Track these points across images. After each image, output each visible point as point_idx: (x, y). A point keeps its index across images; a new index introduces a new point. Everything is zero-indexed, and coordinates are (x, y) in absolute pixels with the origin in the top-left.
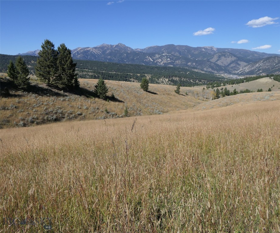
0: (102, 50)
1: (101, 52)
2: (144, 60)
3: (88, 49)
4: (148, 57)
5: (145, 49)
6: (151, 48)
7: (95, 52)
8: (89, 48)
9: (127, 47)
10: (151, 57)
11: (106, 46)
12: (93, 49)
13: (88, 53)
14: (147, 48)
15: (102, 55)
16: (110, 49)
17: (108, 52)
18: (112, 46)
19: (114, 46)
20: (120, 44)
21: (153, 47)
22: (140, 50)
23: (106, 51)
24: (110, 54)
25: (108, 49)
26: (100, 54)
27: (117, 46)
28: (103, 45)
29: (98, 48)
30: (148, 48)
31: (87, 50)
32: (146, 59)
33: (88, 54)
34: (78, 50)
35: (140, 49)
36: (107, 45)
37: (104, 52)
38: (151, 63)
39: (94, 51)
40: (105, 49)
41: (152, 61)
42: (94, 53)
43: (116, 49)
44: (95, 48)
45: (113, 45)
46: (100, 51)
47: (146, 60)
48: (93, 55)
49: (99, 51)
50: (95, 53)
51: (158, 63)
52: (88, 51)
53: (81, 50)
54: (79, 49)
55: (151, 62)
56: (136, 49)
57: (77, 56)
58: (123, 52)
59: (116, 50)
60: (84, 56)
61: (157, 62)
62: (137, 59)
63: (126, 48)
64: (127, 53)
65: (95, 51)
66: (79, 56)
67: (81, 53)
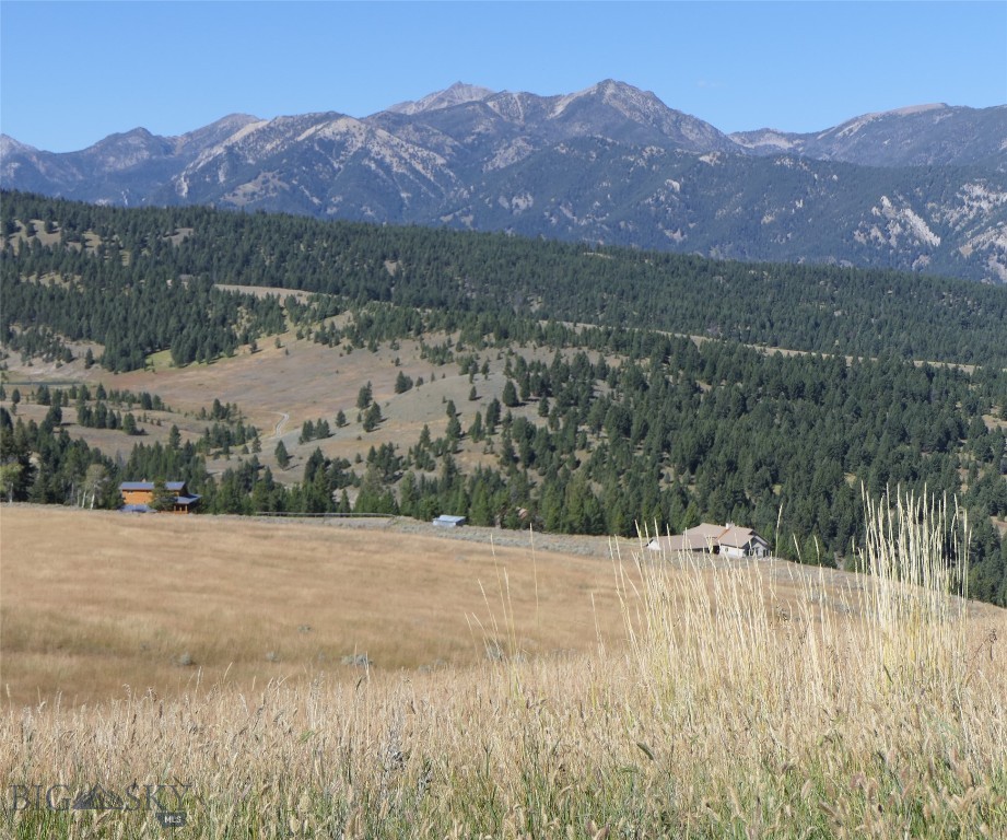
0: (450, 141)
1: (440, 161)
2: (859, 237)
3: (327, 132)
4: (898, 206)
5: (830, 135)
6: (889, 121)
7: (386, 152)
8: (341, 125)
9: (679, 118)
10: (920, 211)
11: (483, 104)
12: (372, 134)
13: (327, 163)
14: (856, 127)
15: (448, 183)
16: (522, 129)
17: (504, 157)
18: (536, 106)
19: (560, 109)
20: (610, 90)
21: (914, 119)
22: (784, 145)
23: (484, 146)
24: (532, 175)
25: (506, 132)
26: (438, 174)
27: (584, 106)
28: (449, 93)
29: (410, 119)
30: (864, 129)
31: (321, 142)
32: (874, 220)
33: (324, 176)
34: (238, 137)
35: (791, 137)
36: (494, 97)
37: (468, 159)
38: (924, 260)
39: (383, 146)
40: (480, 129)
41: (937, 241)
42: (380, 163)
43: (577, 129)
44: (393, 121)
45: (552, 101)
46: (438, 149)
47: (875, 232)
48: (371, 179)
49: (423, 145)
50: (387, 169)
51: (993, 262)
52: (332, 147)
53: (264, 134)
54: (249, 129)
55: (926, 249)
56: (751, 136)
57: (232, 189)
58: (651, 160)
59: (581, 143)
60: (294, 189)
61: (980, 256)
62: (785, 223)
63: (665, 124)
64: (695, 173)
65: (386, 144)
66: (249, 187)
67: (269, 164)
